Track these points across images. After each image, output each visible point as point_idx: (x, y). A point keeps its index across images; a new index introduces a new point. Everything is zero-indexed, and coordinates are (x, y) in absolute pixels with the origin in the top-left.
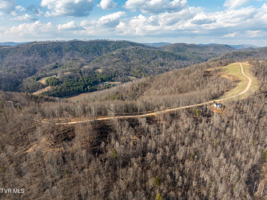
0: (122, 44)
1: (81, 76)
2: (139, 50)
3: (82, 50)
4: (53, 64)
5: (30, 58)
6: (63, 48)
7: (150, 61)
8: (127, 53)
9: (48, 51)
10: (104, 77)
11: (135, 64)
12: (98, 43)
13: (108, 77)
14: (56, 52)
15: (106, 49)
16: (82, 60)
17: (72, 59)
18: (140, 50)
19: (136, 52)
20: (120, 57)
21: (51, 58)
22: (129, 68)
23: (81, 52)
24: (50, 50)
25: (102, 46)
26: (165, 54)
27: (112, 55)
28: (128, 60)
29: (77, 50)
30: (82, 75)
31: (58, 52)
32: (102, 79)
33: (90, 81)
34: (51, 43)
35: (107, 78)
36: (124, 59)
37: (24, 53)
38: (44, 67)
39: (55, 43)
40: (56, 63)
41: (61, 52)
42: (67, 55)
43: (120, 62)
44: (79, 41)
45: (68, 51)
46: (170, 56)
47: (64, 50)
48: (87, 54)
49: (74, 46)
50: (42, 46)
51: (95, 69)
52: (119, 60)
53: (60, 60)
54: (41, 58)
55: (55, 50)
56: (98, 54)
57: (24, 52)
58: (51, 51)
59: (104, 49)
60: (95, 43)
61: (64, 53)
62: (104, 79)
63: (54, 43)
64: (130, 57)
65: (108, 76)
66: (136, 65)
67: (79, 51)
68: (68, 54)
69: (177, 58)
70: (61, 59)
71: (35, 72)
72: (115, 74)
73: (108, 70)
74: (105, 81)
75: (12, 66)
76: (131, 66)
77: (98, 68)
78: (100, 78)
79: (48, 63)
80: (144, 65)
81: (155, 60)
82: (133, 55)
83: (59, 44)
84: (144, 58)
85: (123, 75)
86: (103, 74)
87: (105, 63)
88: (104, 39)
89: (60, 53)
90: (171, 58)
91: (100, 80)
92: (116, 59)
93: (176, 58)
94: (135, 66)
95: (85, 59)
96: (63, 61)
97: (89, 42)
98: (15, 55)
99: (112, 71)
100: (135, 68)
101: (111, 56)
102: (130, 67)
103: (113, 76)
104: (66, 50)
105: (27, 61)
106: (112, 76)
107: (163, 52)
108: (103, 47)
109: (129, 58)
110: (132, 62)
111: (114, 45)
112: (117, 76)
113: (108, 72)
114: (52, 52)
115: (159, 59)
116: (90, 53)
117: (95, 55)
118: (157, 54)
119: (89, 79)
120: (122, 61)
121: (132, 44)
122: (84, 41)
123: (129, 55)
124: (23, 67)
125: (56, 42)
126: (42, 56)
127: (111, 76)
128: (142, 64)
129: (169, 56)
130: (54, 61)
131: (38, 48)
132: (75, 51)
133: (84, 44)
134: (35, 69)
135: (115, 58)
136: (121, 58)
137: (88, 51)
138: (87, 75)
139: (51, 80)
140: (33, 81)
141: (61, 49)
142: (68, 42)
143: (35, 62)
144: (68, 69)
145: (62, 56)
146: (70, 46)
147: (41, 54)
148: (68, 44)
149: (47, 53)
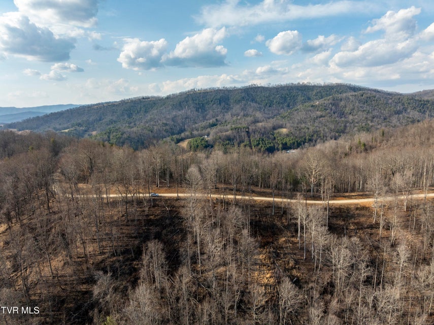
0: (335, 90)
1: (247, 138)
2: (367, 98)
3: (261, 101)
4: (211, 121)
5: (180, 113)
6: (232, 98)
7: (390, 116)
8: (342, 103)
9: (208, 103)
10: (288, 141)
11: (356, 120)
12: (290, 90)
13: (297, 142)
14: (220, 104)
15: (303, 98)
16: (259, 115)
17: (242, 114)
18: (370, 98)
19: (360, 101)
20: (326, 110)
21: (211, 112)
22: (342, 128)
23: (259, 104)
24: (211, 101)
25: (296, 94)
26: (424, 105)
27: (312, 106)
28: (342, 114)
29: (253, 100)
30: (249, 137)
31: (223, 104)
32: (286, 144)
33: (262, 147)
34: (215, 91)
35: (294, 143)
36: (334, 113)
37: (174, 105)
38: (197, 125)
39: (220, 90)
40: (217, 120)
41: (227, 104)
42: (236, 108)
43: (326, 118)
44: (259, 87)
45: (238, 102)
47: (232, 101)
48: (270, 106)
49: (250, 94)
50: (201, 95)
51: (274, 128)
52: (324, 113)
53: (224, 115)
54: (196, 113)
55: (218, 101)
56: (288, 106)
57: (174, 103)
58: (213, 102)
59: (300, 98)
60: (286, 88)
61: (232, 106)
62: (288, 145)
63: (218, 91)
64: (347, 110)
65: (297, 140)
66: (357, 123)
67: (256, 102)
68: (238, 106)
70: (225, 114)
71: (182, 131)
72: (312, 136)
73: (300, 130)
74: (290, 148)
75: (152, 123)
76: (348, 124)
77: (281, 127)
78: (282, 143)
79: (204, 118)
80: (376, 123)
81: (401, 115)
82: (353, 105)
83: (226, 92)
84: (376, 111)
86: (288, 135)
87: (298, 120)
88: (301, 83)
89: (226, 106)
91: (281, 146)
92: (319, 113)
94: (357, 125)
95: (265, 113)
96: (228, 116)
97: (274, 88)
98: (162, 108)
99: (307, 130)
100: (356, 129)
101: (311, 108)
102: (345, 126)
103: (307, 141)
104: (236, 101)
105: (175, 116)
106: (305, 139)
107: (421, 101)
108: (298, 95)
109: (346, 112)
110: (351, 117)
111: (320, 92)
112: (316, 141)
113: (298, 132)
114: (214, 104)
115: (411, 113)
116: (274, 106)
117: (283, 108)
118: (406, 104)
119: (259, 144)
120: (330, 117)
121: (354, 89)
122: (267, 86)
123: (345, 107)
124: (166, 124)
125: (222, 90)
126: (197, 110)
127: (303, 139)
128: (372, 121)
130: (214, 117)
131: (194, 99)
132: (249, 103)
133: (266, 91)
134: (183, 127)
135: (317, 110)
136: (329, 111)
137: (272, 102)
138: (257, 136)
139: (195, 142)
140: (170, 142)
141: (228, 99)
142: (240, 89)
143: (186, 118)
144: (229, 127)
145: (228, 109)
146: (243, 95)
147: (198, 106)
148: (240, 91)
149: (207, 106)
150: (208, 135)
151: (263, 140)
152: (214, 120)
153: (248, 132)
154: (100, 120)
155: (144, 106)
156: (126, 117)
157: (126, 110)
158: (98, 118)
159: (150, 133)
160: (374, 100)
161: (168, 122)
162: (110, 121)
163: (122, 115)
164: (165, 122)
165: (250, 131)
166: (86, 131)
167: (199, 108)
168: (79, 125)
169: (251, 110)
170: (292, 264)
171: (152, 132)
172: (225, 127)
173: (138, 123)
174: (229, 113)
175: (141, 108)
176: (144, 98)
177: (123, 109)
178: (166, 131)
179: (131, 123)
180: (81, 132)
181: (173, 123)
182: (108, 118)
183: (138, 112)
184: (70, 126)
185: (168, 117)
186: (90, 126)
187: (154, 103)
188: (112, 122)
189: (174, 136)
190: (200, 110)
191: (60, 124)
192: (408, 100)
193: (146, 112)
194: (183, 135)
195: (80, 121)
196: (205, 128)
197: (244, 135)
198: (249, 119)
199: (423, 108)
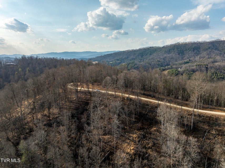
1: (205, 71)
3: (222, 50)
4: (186, 61)
5: (169, 55)
6: (202, 47)
9: (186, 50)
14: (194, 51)
16: (218, 58)
17: (207, 57)
21: (187, 55)
24: (189, 49)
29: (216, 49)
30: (207, 71)
31: (195, 51)
34: (191, 43)
37: (166, 51)
38: (177, 62)
39: (195, 43)
40: (190, 60)
41: (198, 51)
42: (204, 54)
44: (222, 41)
45: (205, 50)
47: (202, 49)
49: (215, 45)
50: (183, 45)
53: (195, 58)
54: (178, 56)
55: (193, 49)
58: (189, 50)
61: (201, 52)
67: (218, 50)
68: (205, 52)
70: (196, 57)
71: (168, 65)
75: (152, 60)
79: (182, 59)
83: (199, 44)
89: (197, 52)
95: (223, 57)
96: (197, 58)
98: (159, 53)
104: (204, 49)
105: (166, 57)
114: (190, 51)
119: (213, 75)
125: (196, 43)
126: (179, 54)
130: (188, 58)
131: (178, 48)
132: (213, 50)
134: (169, 63)
138: (213, 71)
139: (172, 72)
141: (199, 48)
142: (208, 42)
143: (172, 58)
144: (195, 64)
145: (198, 54)
146: (210, 45)
147: (180, 52)
148: (208, 43)
149: (185, 52)
150: (181, 68)
151: (216, 73)
152: (188, 60)
153: (207, 68)
154: (128, 58)
155: (150, 51)
156: (140, 57)
157: (141, 54)
158: (127, 57)
159: (149, 65)
161: (160, 60)
162: (132, 59)
163: (138, 56)
164: (159, 60)
165: (209, 67)
166: (120, 63)
167: (180, 53)
168: (118, 60)
169: (213, 55)
170: (150, 145)
171: (150, 65)
172: (193, 64)
173: (145, 60)
174: (199, 56)
175: (148, 52)
176: (150, 47)
177: (139, 53)
178: (158, 65)
179: (142, 60)
180: (118, 63)
181: (163, 61)
182: (132, 57)
183: (146, 55)
184: (114, 60)
185: (162, 57)
186: (122, 60)
187: (156, 50)
188: (133, 59)
189: (161, 68)
190: (181, 54)
191: (110, 59)
193: (150, 54)
194: (166, 67)
195: (118, 58)
196: (181, 64)
197: (204, 69)
198: (211, 60)
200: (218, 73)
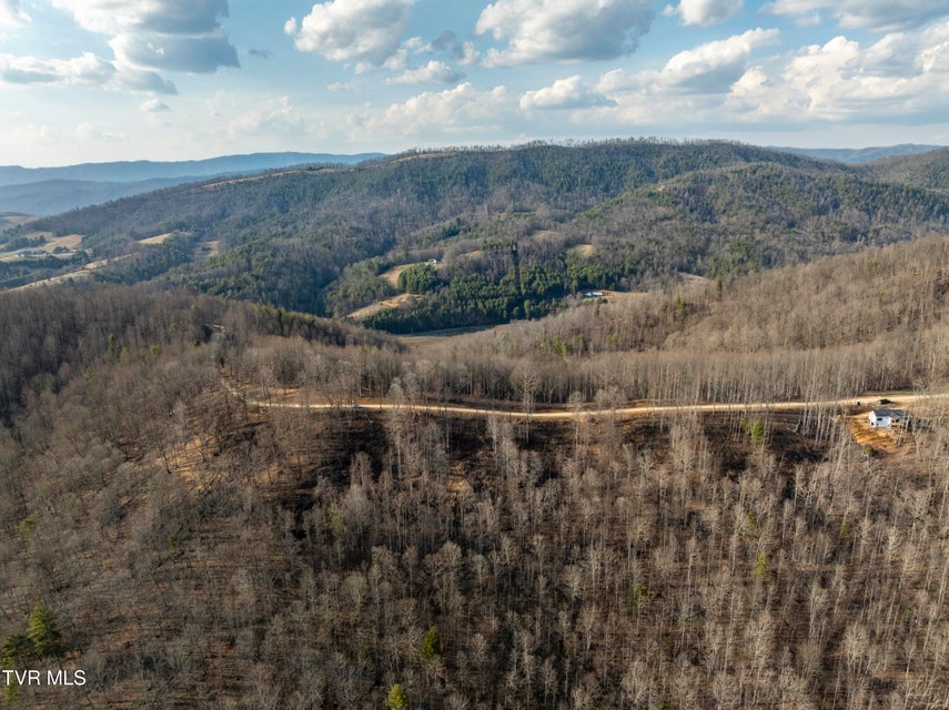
0: (705, 155)
1: (512, 267)
2: (764, 177)
3: (551, 179)
4: (447, 224)
5: (385, 203)
6: (492, 170)
7: (802, 219)
8: (712, 189)
9: (442, 182)
10: (591, 273)
11: (732, 229)
12: (613, 153)
13: (607, 274)
14: (467, 184)
15: (638, 172)
16: (542, 211)
17: (510, 207)
18: (768, 178)
19: (747, 185)
20: (676, 203)
21: (449, 203)
22: (702, 243)
23: (546, 185)
24: (450, 178)
25: (625, 163)
26: (878, 193)
27: (651, 195)
28: (709, 214)
29: (534, 177)
30: (516, 264)
31: (473, 184)
32: (586, 278)
33: (538, 285)
34: (457, 154)
35: (600, 278)
36: (692, 211)
37: (373, 186)
38: (418, 232)
39: (469, 153)
40: (458, 220)
41: (482, 185)
42: (500, 194)
43: (673, 221)
44: (549, 147)
45: (504, 180)
46: (901, 201)
47: (491, 178)
48: (568, 190)
49: (531, 164)
50: (429, 163)
51: (568, 244)
52: (670, 211)
53: (474, 211)
54: (417, 204)
55: (464, 177)
56: (606, 189)
57: (375, 182)
58: (452, 181)
59: (632, 173)
60: (604, 151)
61: (491, 188)
62: (590, 280)
63: (463, 155)
64: (719, 204)
65: (607, 271)
66: (733, 234)
67: (541, 181)
68: (503, 190)
69: (936, 208)
70: (477, 207)
71: (389, 244)
72: (638, 262)
73: (616, 249)
74: (593, 287)
75: (329, 226)
76: (714, 237)
77: (583, 241)
78: (578, 278)
79: (435, 218)
80: (770, 234)
81: (824, 218)
82: (732, 194)
83: (481, 158)
84: (776, 208)
85: (667, 268)
86: (591, 260)
87: (619, 224)
88: (637, 138)
89: (479, 188)
90: (905, 209)
91: (575, 283)
92: (661, 210)
93: (932, 207)
94: (731, 237)
95: (556, 207)
96: (482, 213)
97: (580, 149)
98: (348, 193)
99: (628, 252)
100: (727, 246)
101: (647, 200)
102: (708, 241)
103: (626, 272)
104: (499, 177)
105: (376, 212)
106: (623, 270)
107: (872, 185)
108: (628, 166)
109: (716, 208)
110: (723, 220)
111: (674, 159)
112: (642, 274)
113: (610, 256)
114: (455, 184)
115: (846, 213)
116: (578, 189)
117: (594, 194)
118: (840, 193)
119: (534, 278)
120: (681, 218)
121: (745, 153)
122: (564, 145)
123: (716, 197)
124: (358, 230)
125: (473, 153)
126: (420, 198)
127: (618, 270)
128: (763, 229)
129: (897, 202)
130: (453, 214)
131: (414, 173)
132: (526, 183)
133: (563, 156)
134: (391, 236)
135: (659, 205)
136: (681, 206)
137: (575, 179)
138: (532, 263)
139: (413, 275)
140: (366, 273)
141: (484, 173)
142: (510, 151)
143: (398, 216)
144: (480, 241)
145: (482, 196)
146: (515, 164)
147: (422, 189)
148: (509, 156)
149: (440, 189)
150: (439, 259)
151: (542, 271)
152: (453, 220)
153: (515, 253)
154: (223, 216)
155: (313, 186)
156: (275, 209)
157: (275, 195)
158: (219, 213)
159: (328, 250)
160: (777, 184)
161: (361, 226)
162: (243, 219)
163: (268, 206)
164: (355, 224)
165: (520, 251)
166: (196, 239)
167: (423, 193)
168: (181, 226)
169: (529, 199)
171: (330, 248)
172: (473, 241)
173: (300, 225)
174: (486, 206)
175: (304, 191)
176: (310, 169)
177: (269, 193)
178: (359, 246)
179: (287, 224)
180: (187, 241)
181: (371, 227)
182: (238, 213)
183: (300, 200)
184: (163, 229)
185: (361, 212)
186: (203, 230)
187: (333, 181)
188: (247, 221)
189: (373, 260)
190: (426, 199)
191: (142, 224)
192: (845, 183)
193: (316, 199)
194: (390, 256)
195: (182, 218)
196: (434, 240)
197: (508, 262)
198: (523, 222)
199: (873, 200)
200: (545, 270)
